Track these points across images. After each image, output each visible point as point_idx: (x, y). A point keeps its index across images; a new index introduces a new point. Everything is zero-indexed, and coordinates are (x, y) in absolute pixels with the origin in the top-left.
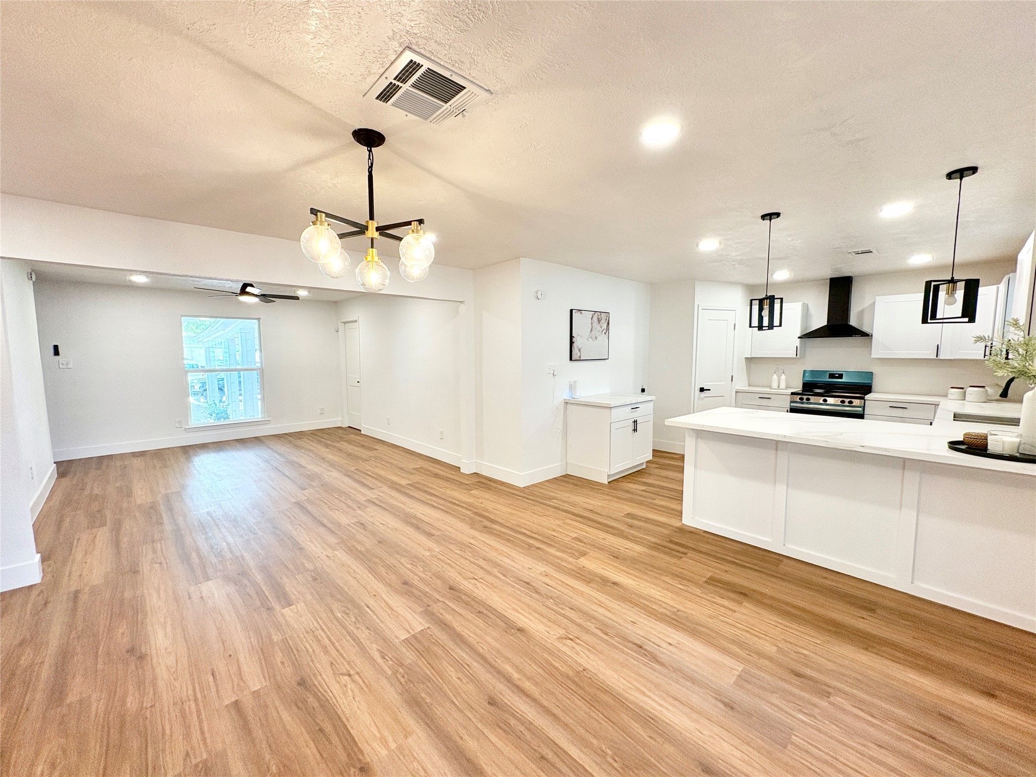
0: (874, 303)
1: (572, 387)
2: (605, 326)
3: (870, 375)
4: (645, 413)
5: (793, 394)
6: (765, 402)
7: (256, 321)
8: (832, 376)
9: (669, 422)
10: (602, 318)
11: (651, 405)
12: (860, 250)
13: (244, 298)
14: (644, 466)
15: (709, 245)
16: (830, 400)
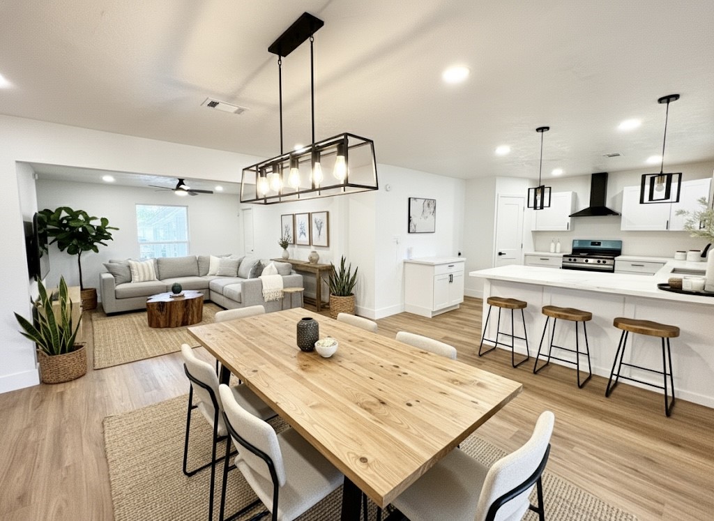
0: (623, 191)
1: (409, 252)
2: (432, 209)
3: (620, 242)
4: (458, 270)
5: (564, 256)
6: (544, 262)
7: (185, 208)
8: (593, 243)
9: (472, 274)
10: (431, 204)
11: (463, 264)
12: (611, 154)
13: (179, 193)
14: (458, 307)
15: (503, 150)
16: (591, 261)
